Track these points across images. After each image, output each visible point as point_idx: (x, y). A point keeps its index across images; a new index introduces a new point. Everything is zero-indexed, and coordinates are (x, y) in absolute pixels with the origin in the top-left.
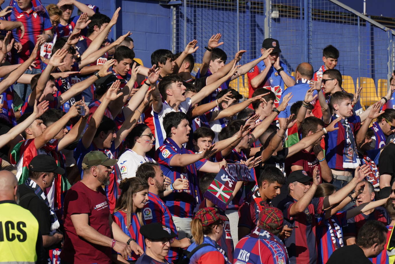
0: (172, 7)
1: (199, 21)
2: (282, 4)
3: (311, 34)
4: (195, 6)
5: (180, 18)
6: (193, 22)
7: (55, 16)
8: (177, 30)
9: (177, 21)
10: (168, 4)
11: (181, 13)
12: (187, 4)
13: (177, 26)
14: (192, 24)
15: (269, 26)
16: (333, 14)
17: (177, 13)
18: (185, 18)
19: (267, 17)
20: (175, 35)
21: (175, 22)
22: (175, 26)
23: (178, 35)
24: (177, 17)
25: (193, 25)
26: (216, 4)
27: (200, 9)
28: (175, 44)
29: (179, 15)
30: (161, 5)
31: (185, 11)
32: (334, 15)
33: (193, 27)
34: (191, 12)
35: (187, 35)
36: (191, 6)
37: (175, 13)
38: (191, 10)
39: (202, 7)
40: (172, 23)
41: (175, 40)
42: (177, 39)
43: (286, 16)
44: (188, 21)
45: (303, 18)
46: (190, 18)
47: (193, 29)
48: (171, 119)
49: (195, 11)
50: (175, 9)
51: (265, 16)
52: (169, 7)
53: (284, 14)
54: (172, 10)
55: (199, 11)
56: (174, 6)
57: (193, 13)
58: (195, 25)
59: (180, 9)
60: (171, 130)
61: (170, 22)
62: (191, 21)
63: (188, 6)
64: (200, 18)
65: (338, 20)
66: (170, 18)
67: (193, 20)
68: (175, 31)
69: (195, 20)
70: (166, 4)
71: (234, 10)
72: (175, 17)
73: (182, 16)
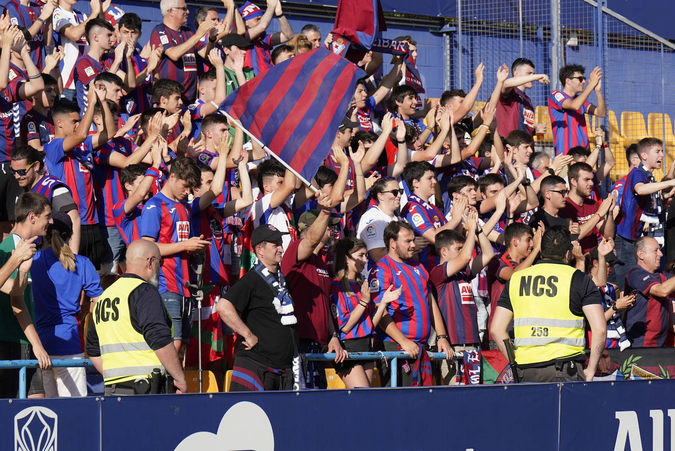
0: (444, 35)
1: (477, 52)
2: (581, 29)
3: (607, 64)
4: (471, 34)
5: (454, 48)
6: (470, 53)
7: (304, 49)
8: (452, 62)
9: (451, 51)
10: (440, 31)
11: (455, 42)
12: (463, 31)
13: (451, 57)
14: (468, 54)
15: (557, 55)
16: (645, 39)
17: (451, 41)
18: (460, 48)
19: (555, 45)
20: (448, 68)
21: (448, 52)
22: (448, 57)
23: (452, 67)
24: (451, 46)
25: (470, 56)
26: (500, 31)
27: (477, 37)
28: (449, 79)
29: (454, 44)
30: (431, 32)
31: (460, 39)
32: (646, 41)
33: (470, 58)
34: (467, 40)
35: (463, 68)
36: (467, 34)
37: (448, 41)
38: (468, 38)
39: (479, 34)
40: (445, 54)
41: (448, 73)
42: (452, 73)
43: (586, 43)
44: (464, 50)
45: (598, 46)
46: (466, 47)
47: (470, 60)
48: (413, 170)
49: (472, 39)
50: (448, 37)
51: (553, 44)
52: (441, 35)
53: (583, 40)
54: (445, 38)
55: (477, 39)
56: (448, 33)
57: (470, 42)
58: (472, 55)
59: (455, 37)
60: (412, 183)
61: (442, 53)
62: (467, 51)
63: (463, 34)
64: (478, 47)
65: (651, 47)
66: (442, 48)
67: (469, 50)
68: (448, 63)
69: (472, 50)
70: (438, 31)
71: (517, 37)
72: (448, 47)
73: (456, 46)
